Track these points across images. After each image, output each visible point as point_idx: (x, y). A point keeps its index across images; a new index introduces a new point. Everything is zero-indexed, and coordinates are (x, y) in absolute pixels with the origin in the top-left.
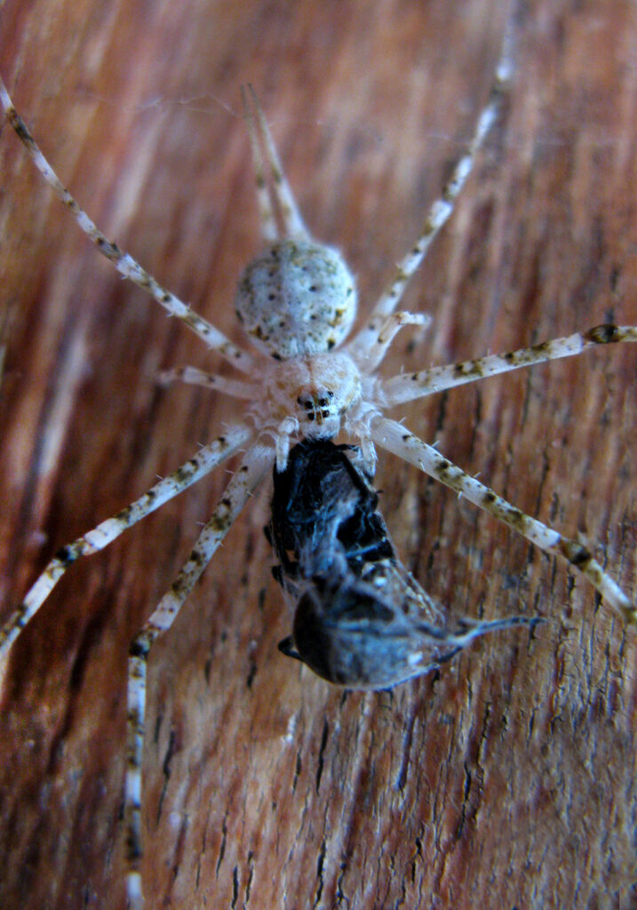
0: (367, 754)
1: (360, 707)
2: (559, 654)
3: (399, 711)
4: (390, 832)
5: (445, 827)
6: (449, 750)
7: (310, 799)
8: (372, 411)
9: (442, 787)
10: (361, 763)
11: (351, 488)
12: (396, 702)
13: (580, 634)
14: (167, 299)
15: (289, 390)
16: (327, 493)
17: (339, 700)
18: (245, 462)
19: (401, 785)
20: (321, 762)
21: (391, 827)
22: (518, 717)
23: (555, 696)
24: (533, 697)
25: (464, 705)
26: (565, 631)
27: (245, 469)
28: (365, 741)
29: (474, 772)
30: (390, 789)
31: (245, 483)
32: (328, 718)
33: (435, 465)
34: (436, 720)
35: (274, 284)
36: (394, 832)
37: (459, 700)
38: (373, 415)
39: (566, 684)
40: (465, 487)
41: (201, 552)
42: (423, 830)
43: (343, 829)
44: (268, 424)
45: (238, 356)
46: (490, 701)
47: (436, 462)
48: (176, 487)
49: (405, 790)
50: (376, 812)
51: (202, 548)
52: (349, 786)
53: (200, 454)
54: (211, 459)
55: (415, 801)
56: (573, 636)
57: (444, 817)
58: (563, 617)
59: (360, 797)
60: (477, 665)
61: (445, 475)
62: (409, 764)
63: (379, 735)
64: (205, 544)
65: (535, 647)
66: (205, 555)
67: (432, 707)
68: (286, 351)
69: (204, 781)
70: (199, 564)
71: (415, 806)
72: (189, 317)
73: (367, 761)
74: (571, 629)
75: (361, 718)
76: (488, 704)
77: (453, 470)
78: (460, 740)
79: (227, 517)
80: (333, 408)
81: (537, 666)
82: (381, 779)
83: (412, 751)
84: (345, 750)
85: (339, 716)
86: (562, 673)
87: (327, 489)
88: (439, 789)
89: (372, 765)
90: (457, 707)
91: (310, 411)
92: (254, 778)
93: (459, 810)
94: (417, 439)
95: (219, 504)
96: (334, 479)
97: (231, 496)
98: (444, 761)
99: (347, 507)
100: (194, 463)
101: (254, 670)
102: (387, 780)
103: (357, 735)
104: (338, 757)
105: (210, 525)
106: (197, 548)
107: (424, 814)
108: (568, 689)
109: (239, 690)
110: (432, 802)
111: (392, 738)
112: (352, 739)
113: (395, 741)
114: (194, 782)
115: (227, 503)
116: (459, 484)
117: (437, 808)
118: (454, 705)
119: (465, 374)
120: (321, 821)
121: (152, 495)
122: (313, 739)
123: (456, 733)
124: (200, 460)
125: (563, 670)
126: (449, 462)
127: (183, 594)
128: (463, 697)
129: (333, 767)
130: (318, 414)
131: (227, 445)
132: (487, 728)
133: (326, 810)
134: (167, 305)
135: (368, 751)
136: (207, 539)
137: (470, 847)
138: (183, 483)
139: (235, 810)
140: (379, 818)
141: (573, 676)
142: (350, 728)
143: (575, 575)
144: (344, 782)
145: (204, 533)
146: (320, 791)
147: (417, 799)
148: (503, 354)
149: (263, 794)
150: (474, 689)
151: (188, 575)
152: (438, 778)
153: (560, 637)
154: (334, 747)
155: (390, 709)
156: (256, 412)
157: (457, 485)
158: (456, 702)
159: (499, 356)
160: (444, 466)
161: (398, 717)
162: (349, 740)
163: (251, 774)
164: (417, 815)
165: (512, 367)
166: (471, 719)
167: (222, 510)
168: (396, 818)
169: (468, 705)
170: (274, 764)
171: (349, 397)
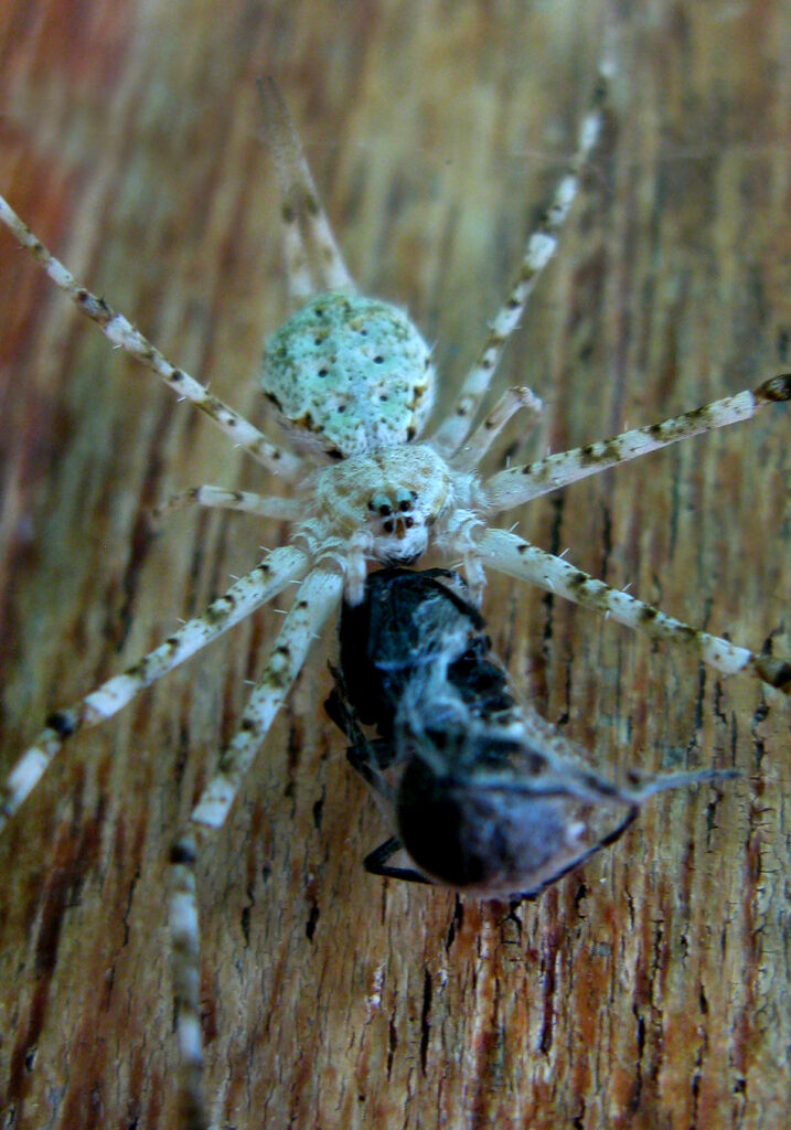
0: (492, 1012)
1: (475, 947)
2: (752, 844)
3: (532, 947)
4: (534, 1116)
5: (614, 1098)
6: (609, 991)
7: (413, 1082)
8: (470, 519)
9: (605, 1042)
10: (484, 1023)
11: (456, 618)
12: (526, 934)
13: (778, 816)
14: (176, 377)
15: (355, 495)
16: (424, 627)
17: (444, 942)
18: (301, 596)
19: (544, 1048)
20: (426, 1028)
21: (536, 1108)
22: (703, 935)
23: (753, 902)
24: (722, 906)
25: (624, 927)
26: (755, 813)
27: (304, 604)
28: (486, 993)
29: (647, 1015)
30: (529, 1055)
31: (305, 623)
32: (430, 967)
33: (569, 579)
34: (586, 952)
35: (325, 354)
36: (541, 1115)
37: (617, 922)
38: (472, 524)
39: (766, 883)
40: (612, 604)
41: (256, 718)
42: (584, 1108)
43: (466, 1119)
44: (326, 544)
45: (277, 456)
46: (661, 918)
47: (568, 575)
48: (206, 631)
49: (552, 1053)
50: (512, 1089)
51: (257, 713)
52: (469, 1058)
53: (235, 588)
54: (251, 595)
55: (567, 1068)
56: (771, 819)
57: (611, 1084)
58: (752, 796)
59: (486, 1070)
60: (637, 871)
61: (584, 592)
62: (554, 1018)
63: (506, 981)
64: (259, 707)
65: (717, 838)
66: (260, 722)
67: (578, 936)
68: (351, 444)
69: (255, 1077)
70: (255, 735)
71: (569, 1074)
72: (207, 402)
73: (493, 1020)
74: (766, 810)
75: (479, 961)
76: (659, 922)
77: (593, 585)
78: (623, 976)
79: (286, 669)
80: (418, 516)
81: (723, 863)
82: (515, 1044)
83: (556, 999)
84: (458, 1009)
85: (445, 963)
86: (759, 871)
87: (422, 621)
88: (600, 1048)
89: (501, 1024)
90: (615, 932)
91: (387, 519)
92: (329, 1064)
93: (632, 1071)
94: (538, 549)
95: (272, 654)
96: (430, 609)
97: (289, 642)
98: (603, 1007)
99: (455, 639)
100: (229, 598)
101: (315, 913)
102: (524, 1044)
103: (474, 987)
104: (450, 1019)
105: (264, 683)
106: (248, 714)
107: (581, 1085)
108: (770, 890)
109: (295, 943)
110: (592, 1066)
111: (525, 984)
112: (468, 992)
113: (530, 988)
114: (238, 1080)
115: (284, 651)
116: (605, 601)
117: (601, 1071)
118: (611, 931)
119: (597, 459)
120: (433, 1111)
121: (174, 642)
122: (411, 1001)
123: (617, 966)
124: (237, 595)
125: (760, 866)
126: (588, 575)
127: (236, 777)
128: (622, 919)
129: (443, 1034)
130: (399, 521)
131: (273, 574)
132: (661, 954)
133: (439, 1095)
134: (176, 386)
135: (492, 1005)
136: (262, 700)
137: (653, 1122)
138: (215, 626)
139: (304, 1113)
140: (518, 1097)
141: (774, 872)
142: (464, 977)
143: (764, 739)
144: (462, 1053)
145: (256, 695)
146: (427, 1069)
147: (571, 1065)
148: (647, 428)
149: (343, 1084)
150: (637, 905)
151: (240, 751)
152: (598, 1031)
153: (751, 823)
154: (442, 1006)
155: (520, 944)
156: (308, 530)
157: (601, 604)
158: (613, 923)
159: (641, 430)
160: (581, 579)
161: (532, 954)
162: (464, 992)
163: (324, 1059)
164: (571, 1085)
165: (660, 445)
166: (637, 946)
167: (278, 661)
168: (541, 1093)
169: (629, 927)
170: (357, 1042)
171: (437, 501)
